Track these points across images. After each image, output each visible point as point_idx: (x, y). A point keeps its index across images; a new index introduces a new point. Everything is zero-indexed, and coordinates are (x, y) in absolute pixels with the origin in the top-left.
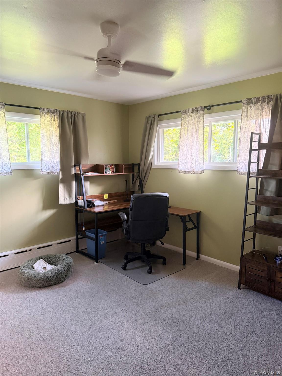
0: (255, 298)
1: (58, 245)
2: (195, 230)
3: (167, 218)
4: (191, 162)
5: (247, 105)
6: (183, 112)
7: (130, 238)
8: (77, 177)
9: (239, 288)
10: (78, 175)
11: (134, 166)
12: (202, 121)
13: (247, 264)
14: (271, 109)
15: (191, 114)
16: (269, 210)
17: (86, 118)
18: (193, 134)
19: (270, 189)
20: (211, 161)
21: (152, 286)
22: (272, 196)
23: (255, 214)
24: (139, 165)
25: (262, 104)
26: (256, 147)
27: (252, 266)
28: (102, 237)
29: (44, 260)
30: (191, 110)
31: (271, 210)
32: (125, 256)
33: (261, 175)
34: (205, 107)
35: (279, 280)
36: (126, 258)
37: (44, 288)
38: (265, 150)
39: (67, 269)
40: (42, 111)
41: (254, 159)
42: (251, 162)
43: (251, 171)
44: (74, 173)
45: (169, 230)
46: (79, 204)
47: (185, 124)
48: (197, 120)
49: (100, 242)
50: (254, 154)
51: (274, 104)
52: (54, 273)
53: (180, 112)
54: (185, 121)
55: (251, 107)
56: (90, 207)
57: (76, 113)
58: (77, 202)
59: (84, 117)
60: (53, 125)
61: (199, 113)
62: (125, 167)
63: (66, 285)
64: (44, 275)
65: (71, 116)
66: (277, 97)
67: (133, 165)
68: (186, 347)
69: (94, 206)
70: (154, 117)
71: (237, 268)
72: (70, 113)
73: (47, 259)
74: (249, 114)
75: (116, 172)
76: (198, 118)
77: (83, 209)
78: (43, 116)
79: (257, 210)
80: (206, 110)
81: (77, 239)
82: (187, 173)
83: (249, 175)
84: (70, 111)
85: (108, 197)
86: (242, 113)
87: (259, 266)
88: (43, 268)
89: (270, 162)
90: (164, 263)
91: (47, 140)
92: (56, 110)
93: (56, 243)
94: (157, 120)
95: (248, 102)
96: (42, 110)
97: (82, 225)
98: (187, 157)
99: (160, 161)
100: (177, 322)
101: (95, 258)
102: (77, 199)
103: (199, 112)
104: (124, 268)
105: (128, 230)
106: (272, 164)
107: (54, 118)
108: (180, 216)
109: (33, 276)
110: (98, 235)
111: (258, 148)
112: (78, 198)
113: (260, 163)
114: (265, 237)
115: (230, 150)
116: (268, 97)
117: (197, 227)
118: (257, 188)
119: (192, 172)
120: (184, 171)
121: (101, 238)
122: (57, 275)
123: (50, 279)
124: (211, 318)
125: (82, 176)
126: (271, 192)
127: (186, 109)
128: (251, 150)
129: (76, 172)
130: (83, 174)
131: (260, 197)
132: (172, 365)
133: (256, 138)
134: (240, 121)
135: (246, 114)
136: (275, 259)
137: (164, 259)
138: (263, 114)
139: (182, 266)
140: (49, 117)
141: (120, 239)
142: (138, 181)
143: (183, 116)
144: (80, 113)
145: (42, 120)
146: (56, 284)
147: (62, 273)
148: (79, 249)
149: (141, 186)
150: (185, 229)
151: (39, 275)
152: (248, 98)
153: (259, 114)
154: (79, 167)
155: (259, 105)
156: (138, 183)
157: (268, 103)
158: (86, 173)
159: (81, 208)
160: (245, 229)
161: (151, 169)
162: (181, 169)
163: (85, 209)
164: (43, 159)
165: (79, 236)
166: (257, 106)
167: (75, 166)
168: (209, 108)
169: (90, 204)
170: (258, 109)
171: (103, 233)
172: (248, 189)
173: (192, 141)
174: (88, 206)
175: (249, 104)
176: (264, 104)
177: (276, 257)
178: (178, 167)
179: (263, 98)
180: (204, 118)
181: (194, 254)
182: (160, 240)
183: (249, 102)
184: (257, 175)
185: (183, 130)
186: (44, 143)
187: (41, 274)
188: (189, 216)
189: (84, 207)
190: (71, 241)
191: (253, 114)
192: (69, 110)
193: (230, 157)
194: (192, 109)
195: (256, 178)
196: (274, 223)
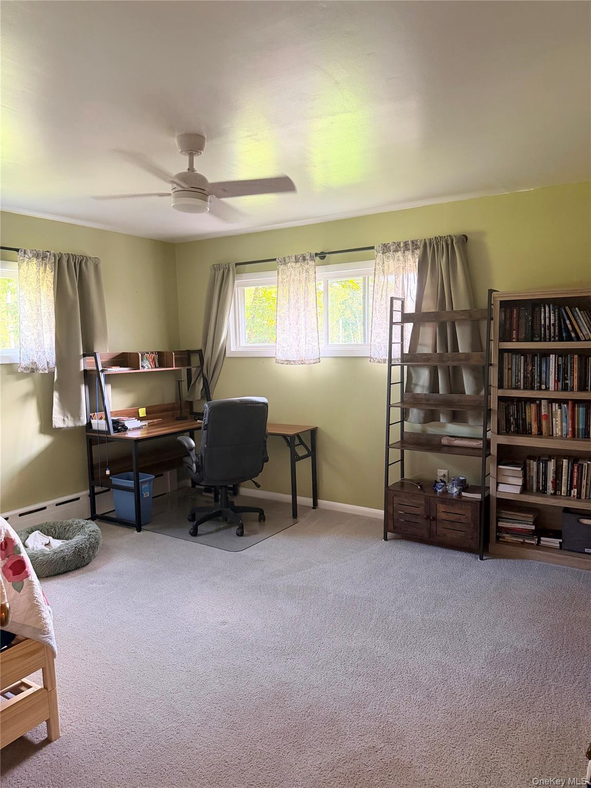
0: (410, 549)
1: (56, 507)
2: (310, 458)
3: (265, 439)
4: (298, 346)
5: (383, 254)
6: (281, 261)
7: (205, 479)
8: (90, 377)
9: (386, 539)
10: (93, 373)
11: (191, 354)
12: (312, 277)
13: (395, 499)
14: (417, 260)
15: (293, 264)
16: (422, 414)
17: (102, 266)
18: (298, 298)
19: (421, 383)
20: (330, 343)
21: (250, 552)
22: (425, 393)
23: (402, 422)
24: (200, 353)
25: (404, 252)
26: (398, 320)
27: (403, 501)
28: (146, 485)
29: (41, 531)
30: (293, 258)
31: (424, 415)
32: (190, 515)
33: (407, 361)
34: (316, 254)
35: (442, 516)
36: (192, 518)
37: (56, 577)
38: (412, 324)
39: (93, 540)
40: (23, 255)
41: (396, 338)
42: (393, 342)
43: (392, 358)
44: (82, 369)
45: (269, 461)
46: (95, 427)
47: (285, 281)
48: (304, 275)
49: (143, 495)
50: (397, 329)
51: (421, 253)
52: (73, 548)
53: (275, 260)
54: (284, 277)
55: (388, 257)
56: (119, 431)
57: (83, 258)
58: (89, 424)
59: (97, 265)
60: (43, 280)
61: (308, 264)
62: (177, 356)
63: (95, 569)
64: (55, 553)
65: (75, 263)
66: (425, 244)
67: (189, 353)
68: (322, 617)
69: (125, 429)
70: (227, 266)
71: (380, 513)
72: (73, 258)
73: (48, 530)
74: (386, 268)
75: (160, 366)
76: (306, 271)
77: (105, 436)
78: (25, 263)
79: (404, 416)
80: (317, 258)
81: (92, 495)
82: (291, 363)
83: (391, 363)
84: (73, 253)
85: (146, 414)
86: (376, 266)
87: (413, 500)
88: (45, 545)
89: (420, 341)
90: (262, 518)
91: (30, 309)
92: (48, 254)
93: (53, 504)
94: (233, 272)
95: (384, 249)
96: (23, 252)
97: (104, 466)
98: (291, 336)
99: (240, 345)
100: (302, 591)
101: (135, 523)
102: (89, 417)
103: (308, 262)
104: (194, 533)
105: (200, 464)
106: (422, 345)
107: (46, 268)
108: (285, 437)
109: (34, 557)
110: (139, 480)
111: (400, 321)
112: (91, 416)
113: (404, 344)
114: (419, 454)
115: (341, 326)
116: (413, 242)
117: (313, 453)
118: (402, 382)
119: (299, 361)
120: (287, 361)
121: (144, 486)
122: (79, 552)
123: (67, 559)
124: (350, 580)
125: (100, 374)
126: (423, 387)
127: (285, 256)
128: (392, 323)
129: (88, 368)
130: (102, 371)
131: (407, 396)
132: (306, 638)
133: (397, 305)
134: (371, 278)
135: (381, 268)
136: (434, 487)
137: (262, 512)
138: (406, 268)
139: (291, 521)
140: (35, 266)
141: (169, 491)
142: (199, 383)
143: (281, 267)
144: (90, 258)
145: (21, 271)
146: (77, 568)
147: (86, 548)
148: (97, 513)
149: (206, 390)
150: (295, 458)
151: (44, 555)
152: (384, 243)
153: (401, 268)
154: (93, 357)
155: (400, 254)
156: (200, 386)
157: (413, 251)
158: (109, 369)
159: (100, 435)
160: (389, 445)
161: (225, 359)
162: (280, 356)
163: (110, 434)
164: (23, 343)
165: (97, 489)
166: (397, 256)
167: (84, 355)
168: (322, 256)
169: (119, 426)
170: (399, 260)
171: (146, 478)
172: (390, 384)
173: (298, 310)
174: (115, 429)
175: (385, 253)
176: (407, 253)
177: (435, 484)
178: (276, 353)
179: (406, 244)
180: (315, 272)
181: (309, 501)
182: (253, 479)
183: (386, 248)
184: (401, 362)
185: (280, 292)
186: (25, 314)
187: (47, 553)
188: (298, 435)
189: (108, 432)
190: (81, 498)
191: (392, 268)
192: (70, 253)
193: (341, 337)
194: (296, 257)
195: (400, 366)
196: (430, 434)
